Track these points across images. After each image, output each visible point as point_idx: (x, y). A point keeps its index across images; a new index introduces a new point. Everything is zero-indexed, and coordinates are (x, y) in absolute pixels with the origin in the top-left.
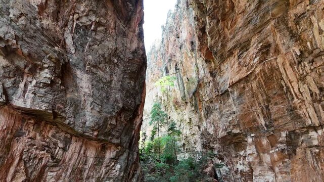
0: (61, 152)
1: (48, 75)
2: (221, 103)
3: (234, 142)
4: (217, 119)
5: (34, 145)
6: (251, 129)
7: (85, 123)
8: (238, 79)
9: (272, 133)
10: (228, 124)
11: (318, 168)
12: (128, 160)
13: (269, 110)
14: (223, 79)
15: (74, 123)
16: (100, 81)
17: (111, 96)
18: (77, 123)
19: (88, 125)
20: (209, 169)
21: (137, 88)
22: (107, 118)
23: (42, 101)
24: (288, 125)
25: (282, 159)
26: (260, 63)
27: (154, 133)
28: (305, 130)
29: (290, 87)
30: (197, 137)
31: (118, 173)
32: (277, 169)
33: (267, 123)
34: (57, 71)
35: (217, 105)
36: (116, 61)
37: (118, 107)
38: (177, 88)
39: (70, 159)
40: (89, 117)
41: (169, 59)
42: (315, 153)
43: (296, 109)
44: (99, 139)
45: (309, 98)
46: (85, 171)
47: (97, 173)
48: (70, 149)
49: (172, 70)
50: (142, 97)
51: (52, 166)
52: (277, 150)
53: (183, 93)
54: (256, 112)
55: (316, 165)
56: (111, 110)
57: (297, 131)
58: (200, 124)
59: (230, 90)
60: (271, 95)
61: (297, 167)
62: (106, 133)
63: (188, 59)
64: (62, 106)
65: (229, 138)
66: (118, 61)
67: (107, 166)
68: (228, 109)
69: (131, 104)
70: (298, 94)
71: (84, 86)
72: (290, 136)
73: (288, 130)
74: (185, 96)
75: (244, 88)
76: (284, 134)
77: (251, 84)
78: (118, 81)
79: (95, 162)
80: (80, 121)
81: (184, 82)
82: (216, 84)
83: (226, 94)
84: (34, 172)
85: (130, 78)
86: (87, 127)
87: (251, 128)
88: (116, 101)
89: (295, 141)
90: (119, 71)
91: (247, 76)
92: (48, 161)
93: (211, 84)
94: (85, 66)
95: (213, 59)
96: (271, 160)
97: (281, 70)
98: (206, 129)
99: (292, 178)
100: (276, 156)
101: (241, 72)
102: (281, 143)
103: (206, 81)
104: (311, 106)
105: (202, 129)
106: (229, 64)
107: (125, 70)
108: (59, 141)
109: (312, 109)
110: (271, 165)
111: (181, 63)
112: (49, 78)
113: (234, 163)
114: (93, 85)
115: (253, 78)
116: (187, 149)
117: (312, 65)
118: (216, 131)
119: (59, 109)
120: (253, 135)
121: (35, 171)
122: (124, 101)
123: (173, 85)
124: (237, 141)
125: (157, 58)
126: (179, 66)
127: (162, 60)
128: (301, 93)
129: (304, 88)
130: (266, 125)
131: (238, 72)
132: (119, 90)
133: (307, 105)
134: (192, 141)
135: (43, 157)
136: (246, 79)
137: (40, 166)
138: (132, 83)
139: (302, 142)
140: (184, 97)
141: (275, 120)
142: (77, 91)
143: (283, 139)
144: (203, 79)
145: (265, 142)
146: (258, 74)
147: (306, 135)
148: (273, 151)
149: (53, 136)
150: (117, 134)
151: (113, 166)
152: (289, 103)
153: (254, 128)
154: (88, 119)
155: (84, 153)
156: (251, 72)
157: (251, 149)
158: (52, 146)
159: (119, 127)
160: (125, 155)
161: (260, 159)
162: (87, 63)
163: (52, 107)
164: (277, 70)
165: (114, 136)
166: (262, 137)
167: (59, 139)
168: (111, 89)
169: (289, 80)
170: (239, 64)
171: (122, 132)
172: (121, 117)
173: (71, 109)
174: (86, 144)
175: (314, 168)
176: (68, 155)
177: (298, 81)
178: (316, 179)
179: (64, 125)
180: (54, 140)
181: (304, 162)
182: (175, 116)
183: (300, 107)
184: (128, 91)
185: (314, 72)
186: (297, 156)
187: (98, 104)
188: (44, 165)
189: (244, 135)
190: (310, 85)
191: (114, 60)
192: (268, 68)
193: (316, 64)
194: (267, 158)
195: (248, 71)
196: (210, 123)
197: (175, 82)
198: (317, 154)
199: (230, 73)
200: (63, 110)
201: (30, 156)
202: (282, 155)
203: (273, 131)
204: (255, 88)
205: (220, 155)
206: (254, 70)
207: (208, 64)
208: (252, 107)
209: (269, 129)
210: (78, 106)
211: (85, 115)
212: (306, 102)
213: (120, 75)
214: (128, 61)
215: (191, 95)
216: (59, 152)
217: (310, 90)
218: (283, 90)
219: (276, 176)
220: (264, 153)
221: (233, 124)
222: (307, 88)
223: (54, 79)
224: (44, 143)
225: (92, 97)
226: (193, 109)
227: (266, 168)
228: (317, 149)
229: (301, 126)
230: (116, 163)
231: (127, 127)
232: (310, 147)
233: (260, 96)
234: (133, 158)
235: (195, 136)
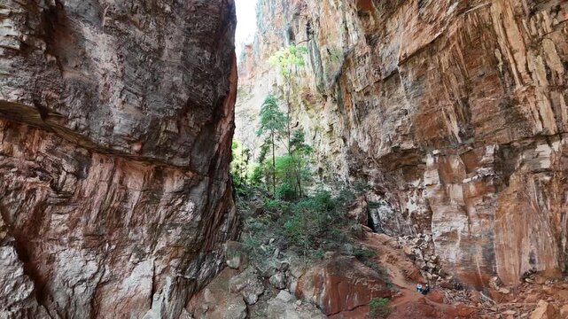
0: (71, 180)
1: (12, 32)
2: (383, 95)
3: (403, 164)
4: (375, 124)
5: (12, 167)
6: (434, 142)
7: (111, 129)
8: (416, 48)
9: (470, 148)
10: (394, 133)
11: (545, 208)
12: (209, 195)
13: (468, 106)
14: (390, 49)
15: (87, 128)
16: (137, 49)
17: (163, 78)
18: (95, 128)
19: (117, 132)
20: (358, 211)
21: (217, 65)
22: (158, 120)
23: (8, 85)
24: (500, 134)
25: (482, 194)
26: (457, 15)
27: (265, 149)
28: (530, 141)
29: (511, 61)
30: (342, 156)
31: (190, 217)
32: (472, 211)
33: (464, 131)
34: (33, 24)
35: (376, 100)
36: (168, 9)
37: (179, 99)
38: (309, 69)
39: (93, 193)
40: (120, 117)
41: (294, 12)
42: (543, 182)
43: (518, 103)
44: (147, 158)
45: (544, 83)
46: (126, 212)
47: (149, 217)
48: (91, 174)
49: (301, 36)
50: (229, 82)
51: (57, 204)
52: (476, 177)
53: (319, 79)
54: (445, 110)
55: (541, 202)
56: (163, 105)
57: (515, 144)
58: (346, 133)
59: (400, 70)
60: (474, 78)
61: (508, 207)
62: (158, 147)
63: (330, 12)
64: (54, 95)
65: (395, 158)
66: (172, 9)
67: (168, 205)
68: (395, 107)
69: (206, 95)
70: (524, 74)
71: (103, 58)
72: (502, 153)
73: (498, 142)
74: (323, 85)
75: (426, 65)
76: (490, 150)
77: (439, 57)
78: (176, 50)
79: (144, 197)
80: (101, 125)
81: (322, 57)
82: (376, 60)
83: (393, 79)
84: (22, 214)
85: (202, 45)
86: (117, 136)
87: (433, 140)
88: (174, 88)
89: (509, 162)
90: (176, 29)
91: (433, 42)
92: (48, 196)
93: (368, 59)
94: (100, 16)
95: (372, 10)
96: (464, 196)
97: (496, 28)
98: (356, 143)
99: (497, 226)
100: (472, 188)
101: (422, 34)
102: (485, 165)
103: (359, 53)
104: (545, 98)
105: (351, 142)
106: (401, 20)
107: (189, 29)
108: (64, 161)
109: (547, 103)
110: (463, 204)
111: (318, 20)
112: (16, 38)
113: (403, 201)
114: (121, 57)
115: (443, 45)
116: (325, 177)
117: (555, 17)
118: (372, 146)
119: (49, 99)
120: (435, 152)
121: (22, 211)
122: (190, 88)
123: (303, 64)
124: (408, 163)
125: (273, 12)
126: (314, 27)
127: (283, 16)
128: (530, 73)
129: (537, 64)
130: (460, 134)
131: (416, 35)
132: (179, 67)
133: (538, 94)
134: (334, 165)
135: (35, 189)
136: (430, 49)
137: (32, 204)
138: (207, 55)
139: (522, 165)
140: (321, 87)
141: (478, 125)
142: (87, 66)
143: (488, 158)
144: (354, 50)
145: (456, 164)
146: (453, 38)
147: (530, 151)
148: (470, 179)
149: (51, 151)
150: (183, 150)
151: (180, 205)
152: (505, 92)
153: (438, 139)
154: (117, 121)
155: (121, 182)
156: (440, 33)
157: (431, 177)
158: (50, 168)
159: (185, 137)
160: (202, 186)
161: (445, 194)
162: (105, 11)
163: (33, 95)
164: (489, 29)
165: (175, 153)
166: (452, 156)
167: (63, 157)
168: (162, 64)
169: (510, 49)
170: (420, 18)
171: (193, 145)
172: (187, 120)
173: (79, 102)
174: (123, 167)
175: (537, 209)
176: (88, 185)
177: (527, 50)
178: (539, 226)
179: (67, 131)
180: (53, 158)
181: (522, 197)
182: (305, 121)
183: (525, 99)
184: (197, 70)
185: (559, 31)
186: (510, 188)
187: (136, 94)
188: (40, 202)
189: (422, 152)
190: (548, 57)
191: (164, 8)
192: (473, 25)
193: (564, 14)
194: (457, 192)
195: (435, 32)
196: (364, 132)
197: (306, 58)
198: (546, 185)
199: (403, 36)
200: (60, 102)
201: (7, 187)
202: (483, 186)
203: (472, 145)
204: (445, 66)
205: (379, 187)
206: (447, 31)
207: (363, 19)
208: (437, 101)
209: (466, 142)
210: (92, 95)
211: (109, 113)
212: (537, 89)
213: (179, 38)
214: (193, 9)
215: (333, 81)
216: (68, 180)
217: (547, 68)
218: (496, 67)
219: (470, 222)
220: (453, 183)
221: (403, 133)
222: (541, 63)
223: (28, 39)
224: (32, 163)
225: (122, 79)
226: (336, 107)
227: (453, 208)
228: (548, 175)
229: (523, 135)
230: (186, 199)
231: (202, 137)
232: (536, 172)
233: (453, 80)
234: (218, 191)
235: (339, 156)
